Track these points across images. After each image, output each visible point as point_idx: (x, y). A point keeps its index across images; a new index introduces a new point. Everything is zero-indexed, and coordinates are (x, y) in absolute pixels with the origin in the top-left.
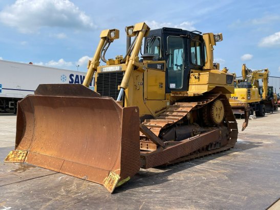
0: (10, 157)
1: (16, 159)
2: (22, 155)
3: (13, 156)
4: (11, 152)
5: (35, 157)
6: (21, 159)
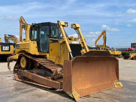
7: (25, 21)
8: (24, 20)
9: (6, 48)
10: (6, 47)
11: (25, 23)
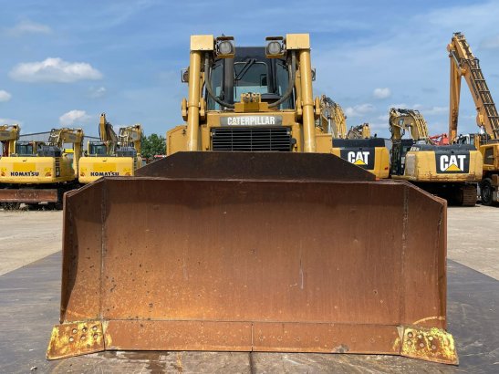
0: (58, 344)
1: (77, 344)
2: (90, 332)
3: (65, 339)
4: (56, 331)
5: (143, 330)
6: (95, 343)
7: (466, 49)
8: (464, 45)
9: (357, 158)
10: (359, 153)
11: (466, 57)
